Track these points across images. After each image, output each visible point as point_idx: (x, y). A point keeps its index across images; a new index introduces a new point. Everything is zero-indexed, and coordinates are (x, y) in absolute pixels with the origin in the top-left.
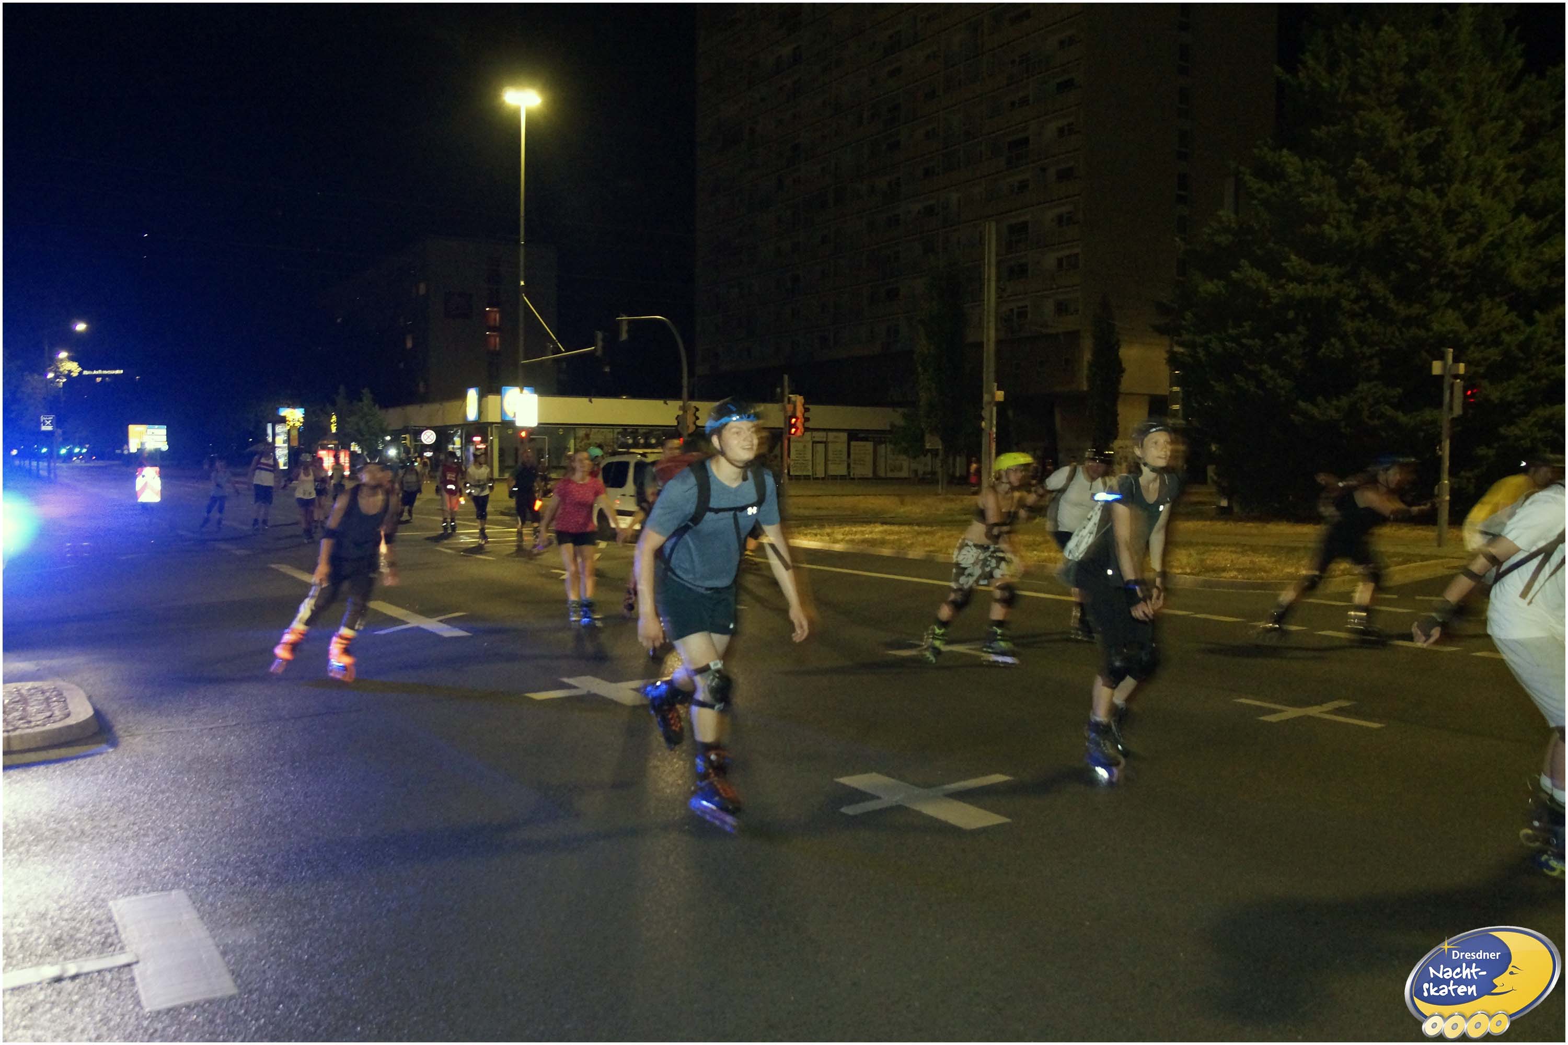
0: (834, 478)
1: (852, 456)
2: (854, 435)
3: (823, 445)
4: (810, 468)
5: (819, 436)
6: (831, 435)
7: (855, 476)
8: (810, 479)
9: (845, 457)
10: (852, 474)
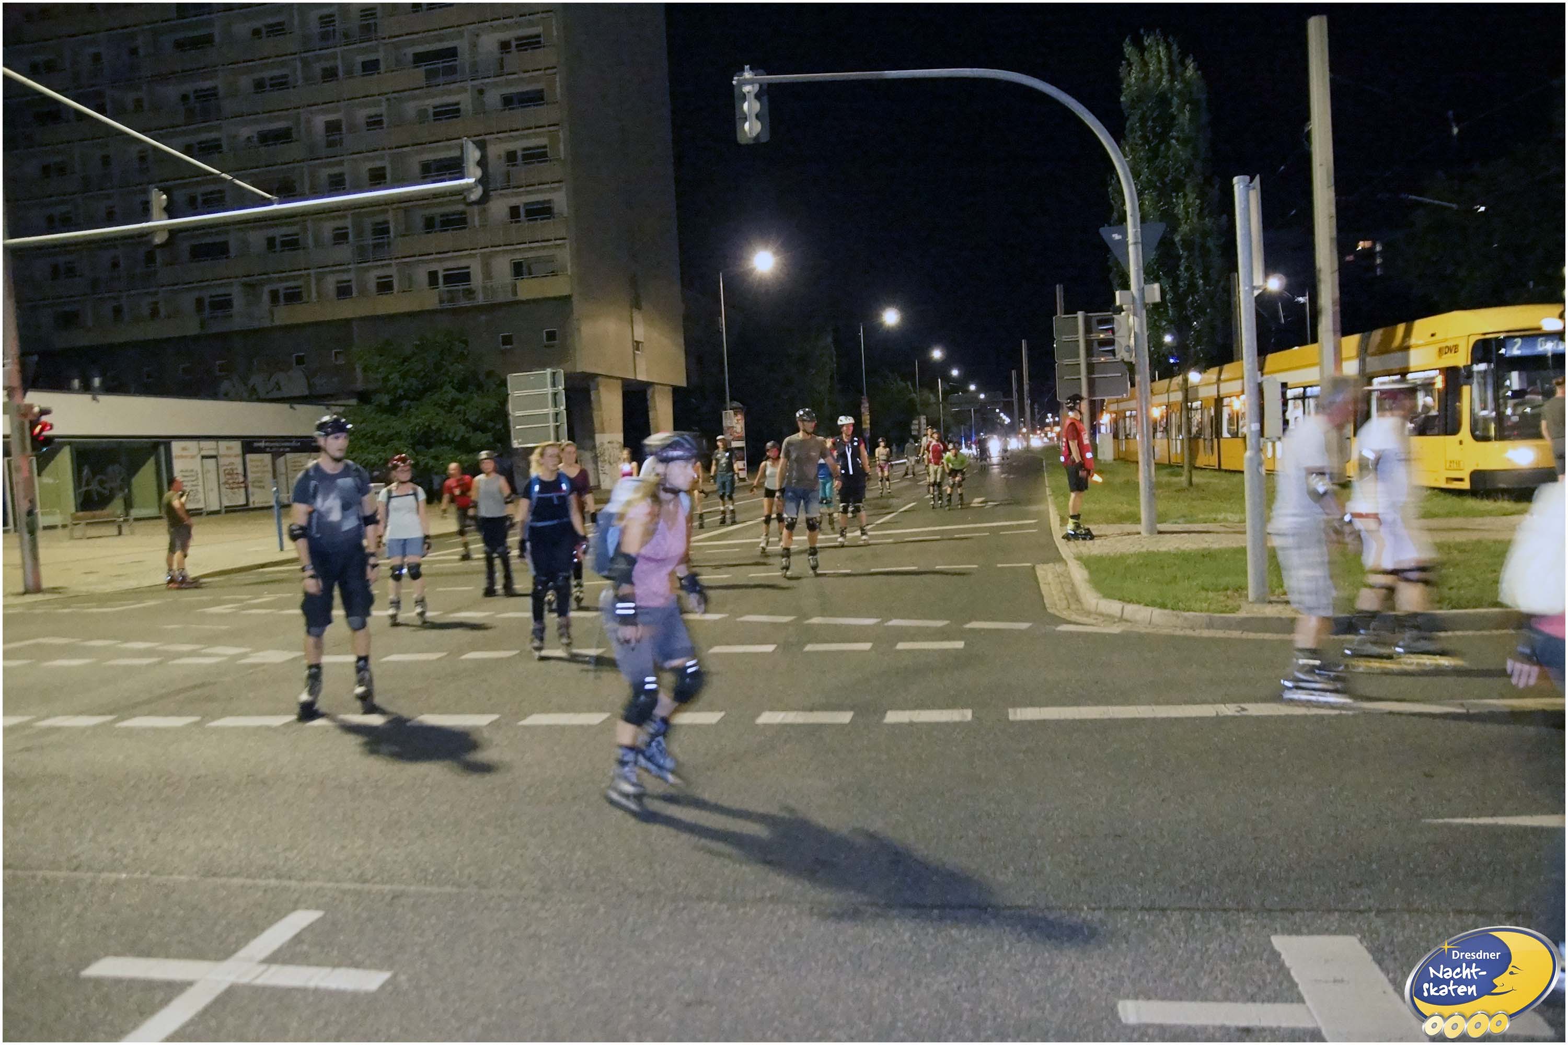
0: (231, 510)
1: (250, 476)
2: (250, 445)
3: (213, 461)
4: (201, 496)
5: (209, 447)
6: (223, 444)
7: (256, 505)
8: (201, 514)
9: (241, 479)
10: (251, 500)
